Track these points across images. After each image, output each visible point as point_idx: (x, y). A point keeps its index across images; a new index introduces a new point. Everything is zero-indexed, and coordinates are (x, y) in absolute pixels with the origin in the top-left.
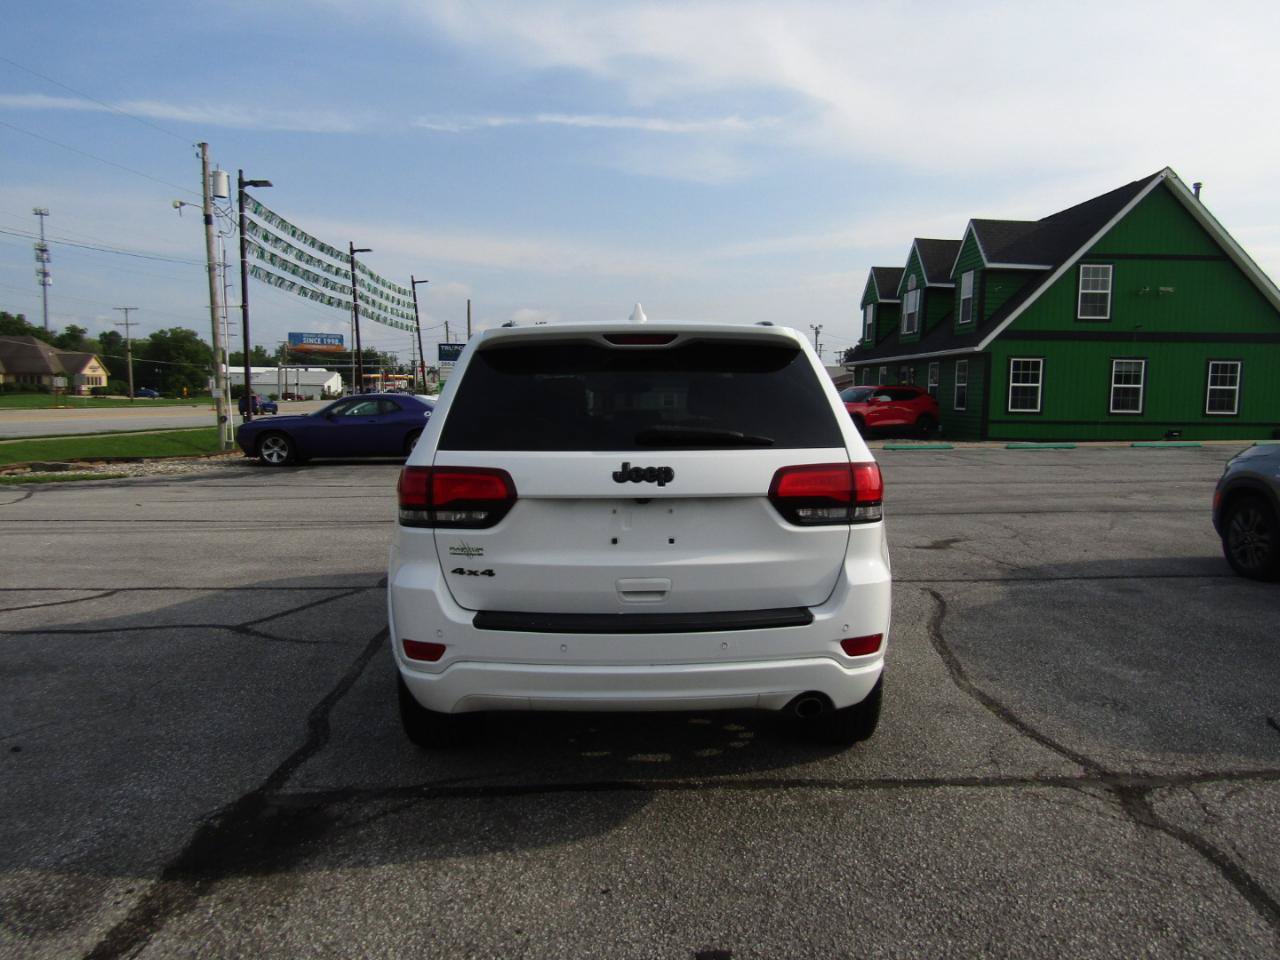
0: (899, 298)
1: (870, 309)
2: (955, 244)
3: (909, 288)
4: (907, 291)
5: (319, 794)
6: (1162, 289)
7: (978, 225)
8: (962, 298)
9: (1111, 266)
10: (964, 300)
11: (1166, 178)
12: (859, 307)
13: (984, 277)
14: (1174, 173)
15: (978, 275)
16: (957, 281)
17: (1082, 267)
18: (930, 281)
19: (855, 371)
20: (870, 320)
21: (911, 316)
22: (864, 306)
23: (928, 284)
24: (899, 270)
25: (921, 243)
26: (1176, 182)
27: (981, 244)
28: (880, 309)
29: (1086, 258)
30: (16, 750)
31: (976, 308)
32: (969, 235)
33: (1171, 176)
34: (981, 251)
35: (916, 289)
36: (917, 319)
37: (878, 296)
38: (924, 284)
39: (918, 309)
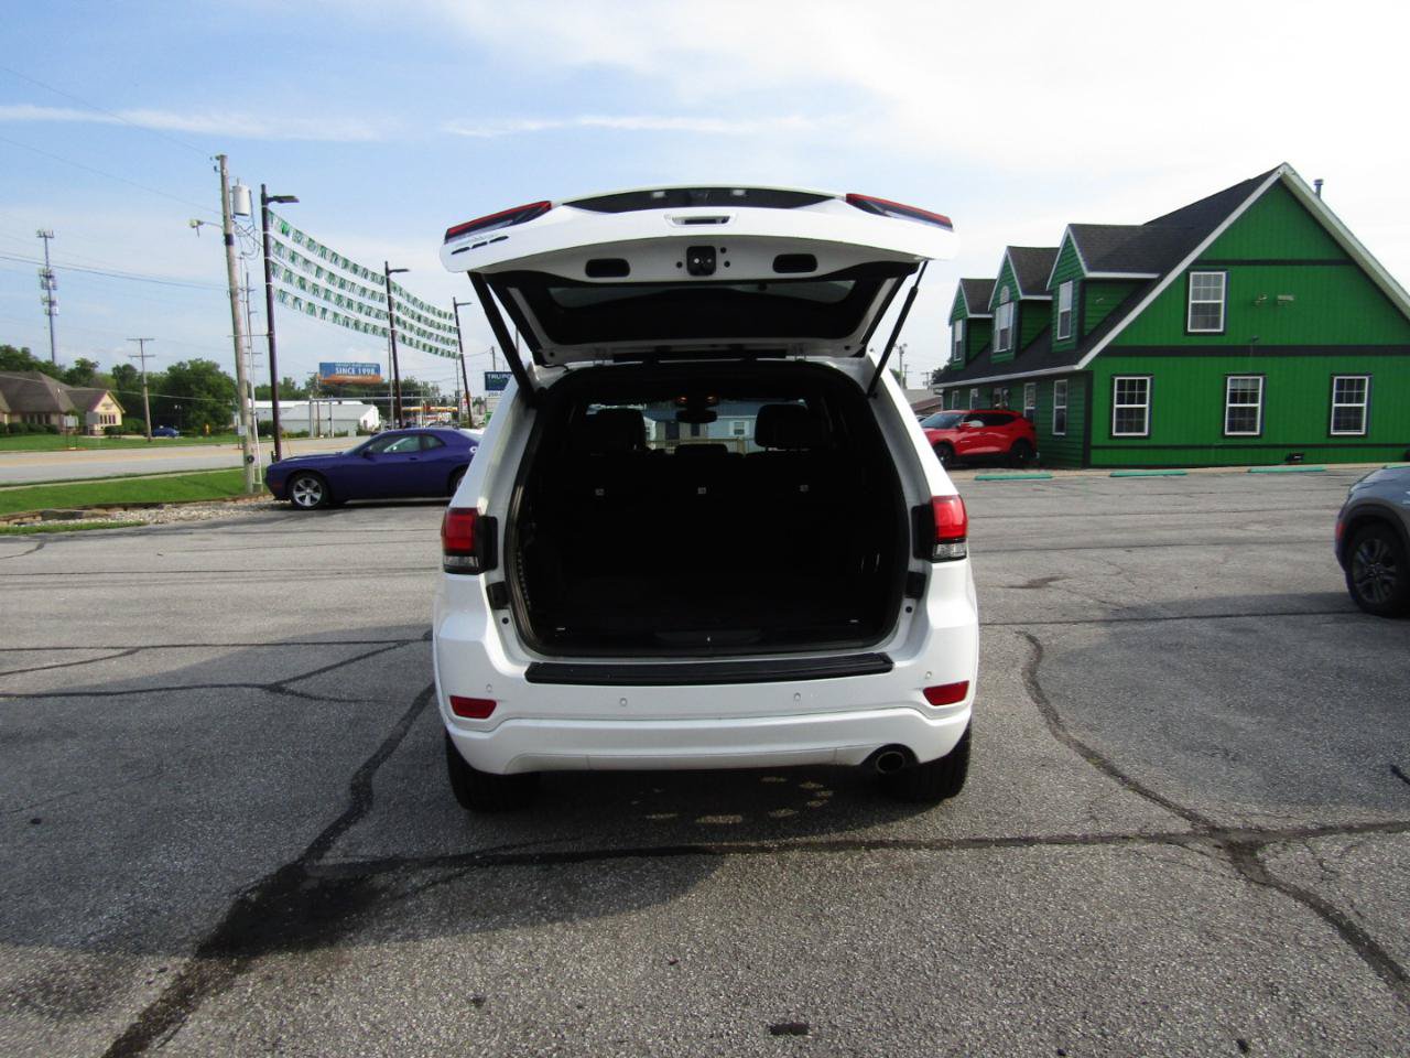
0: (990, 312)
1: (959, 325)
2: (1051, 252)
3: (1002, 301)
4: (999, 305)
5: (363, 864)
6: (1280, 297)
7: (1078, 230)
8: (1061, 311)
9: (1224, 274)
10: (1063, 314)
11: (1284, 174)
12: (947, 322)
13: (1085, 286)
14: (1292, 169)
15: (1077, 285)
16: (1054, 292)
17: (1192, 274)
18: (1025, 292)
19: (944, 394)
20: (959, 337)
21: (1004, 332)
22: (952, 321)
23: (1023, 297)
24: (992, 282)
25: (1015, 252)
26: (1294, 178)
27: (1081, 251)
28: (970, 325)
29: (1196, 265)
30: (36, 822)
31: (1076, 321)
32: (1067, 241)
33: (1289, 173)
34: (1081, 259)
35: (1010, 301)
36: (1010, 335)
37: (968, 310)
38: (1018, 296)
39: (1011, 325)
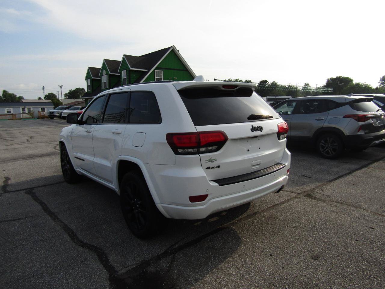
0: (100, 77)
1: (89, 80)
2: (119, 62)
3: (103, 74)
4: (103, 75)
6: (174, 78)
7: (126, 56)
8: (123, 78)
9: (162, 71)
10: (124, 79)
11: (173, 48)
12: (85, 80)
13: (130, 72)
14: (175, 47)
15: (128, 71)
16: (121, 73)
17: (155, 71)
18: (111, 72)
19: (85, 100)
20: (89, 84)
21: (105, 83)
22: (86, 79)
23: (110, 74)
24: (99, 69)
25: (106, 61)
26: (175, 49)
27: (128, 62)
28: (92, 81)
29: (157, 68)
31: (128, 81)
32: (124, 59)
33: (174, 48)
34: (128, 65)
35: (106, 74)
36: (107, 84)
37: (92, 76)
38: (109, 73)
39: (107, 81)
